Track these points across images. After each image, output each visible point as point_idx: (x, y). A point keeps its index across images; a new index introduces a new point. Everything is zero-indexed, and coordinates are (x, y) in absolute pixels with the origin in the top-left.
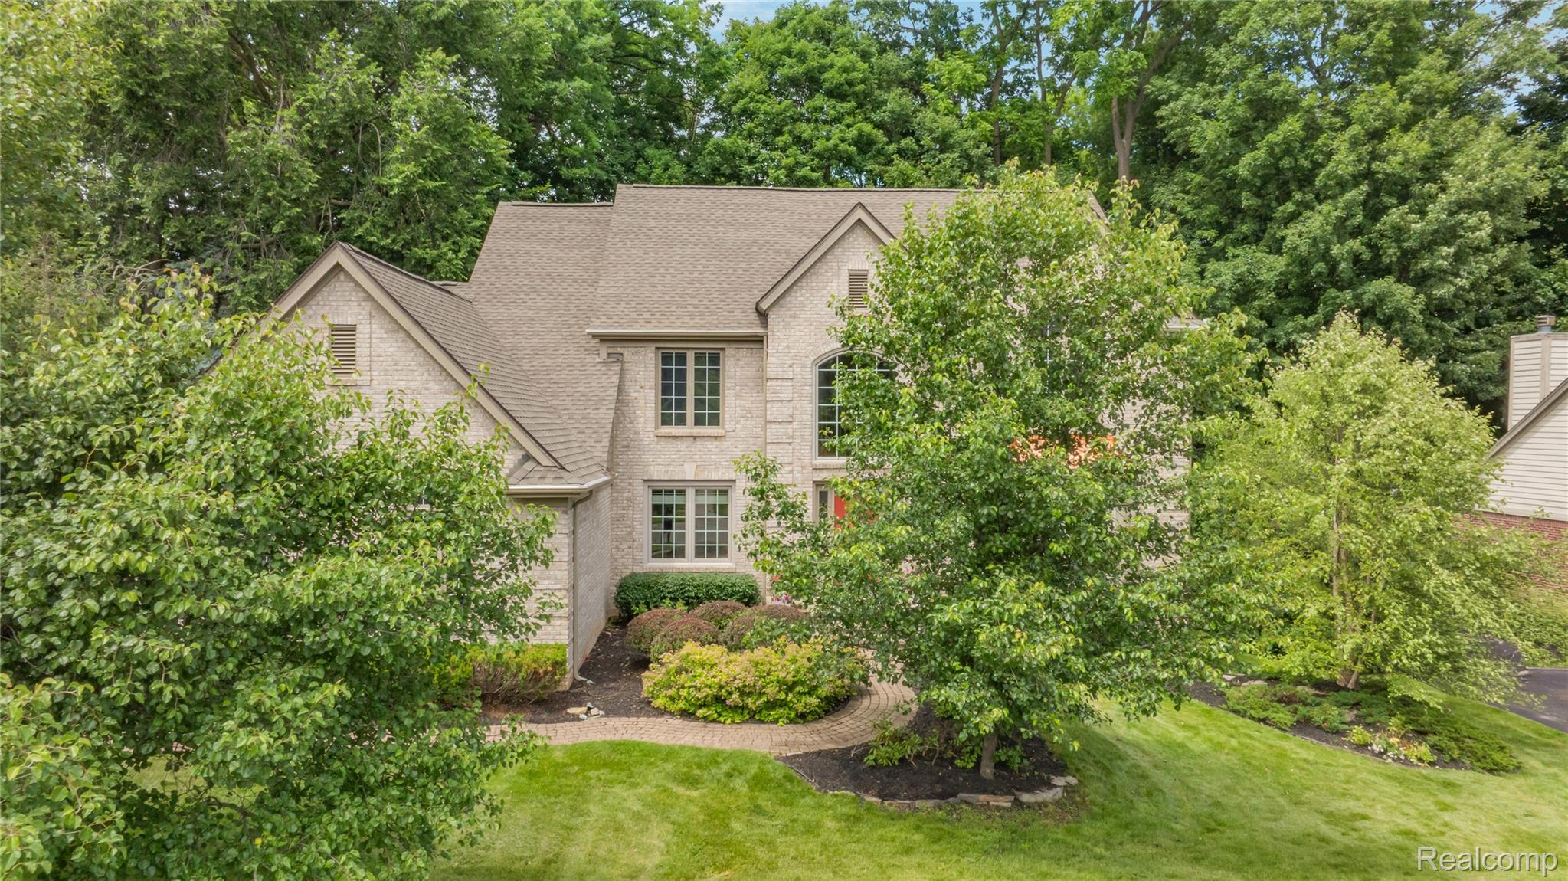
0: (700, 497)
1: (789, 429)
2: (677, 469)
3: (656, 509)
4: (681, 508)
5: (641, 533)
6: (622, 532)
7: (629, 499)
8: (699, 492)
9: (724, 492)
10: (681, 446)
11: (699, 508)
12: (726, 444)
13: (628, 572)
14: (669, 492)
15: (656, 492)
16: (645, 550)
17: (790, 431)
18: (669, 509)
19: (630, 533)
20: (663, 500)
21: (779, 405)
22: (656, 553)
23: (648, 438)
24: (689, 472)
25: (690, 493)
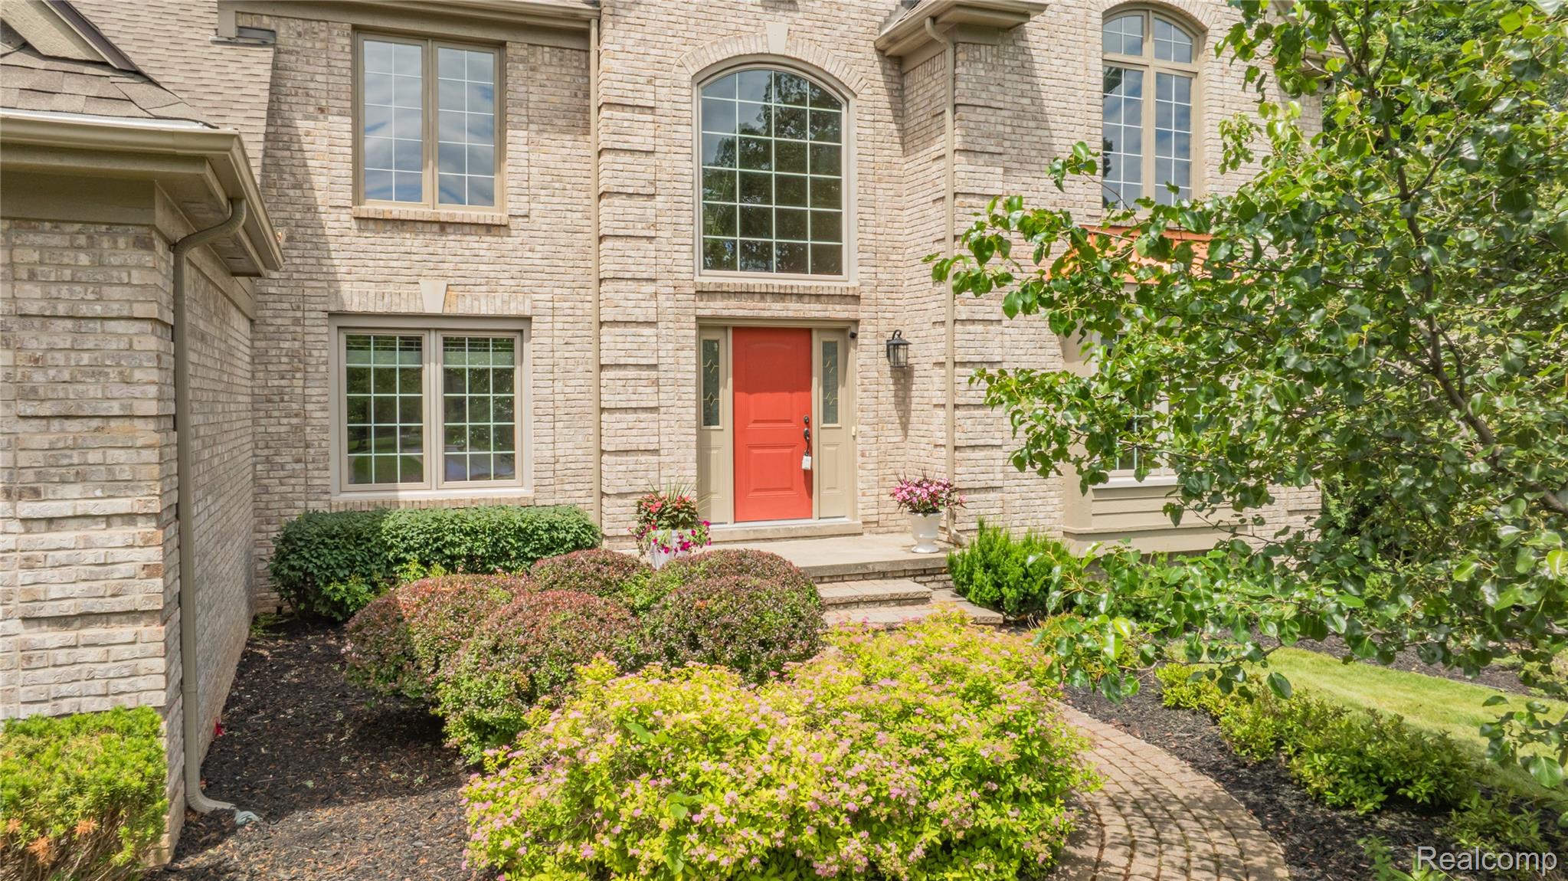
0: (453, 355)
1: (650, 208)
2: (405, 290)
3: (356, 378)
4: (412, 380)
5: (325, 429)
6: (281, 427)
7: (292, 355)
8: (451, 344)
9: (506, 346)
10: (413, 242)
11: (452, 379)
12: (509, 243)
13: (295, 514)
14: (385, 344)
15: (356, 343)
16: (333, 464)
17: (650, 213)
18: (385, 379)
19: (297, 429)
20: (374, 361)
21: (627, 158)
22: (360, 473)
23: (336, 223)
24: (430, 299)
25: (433, 344)
